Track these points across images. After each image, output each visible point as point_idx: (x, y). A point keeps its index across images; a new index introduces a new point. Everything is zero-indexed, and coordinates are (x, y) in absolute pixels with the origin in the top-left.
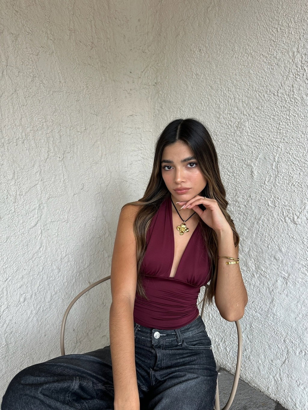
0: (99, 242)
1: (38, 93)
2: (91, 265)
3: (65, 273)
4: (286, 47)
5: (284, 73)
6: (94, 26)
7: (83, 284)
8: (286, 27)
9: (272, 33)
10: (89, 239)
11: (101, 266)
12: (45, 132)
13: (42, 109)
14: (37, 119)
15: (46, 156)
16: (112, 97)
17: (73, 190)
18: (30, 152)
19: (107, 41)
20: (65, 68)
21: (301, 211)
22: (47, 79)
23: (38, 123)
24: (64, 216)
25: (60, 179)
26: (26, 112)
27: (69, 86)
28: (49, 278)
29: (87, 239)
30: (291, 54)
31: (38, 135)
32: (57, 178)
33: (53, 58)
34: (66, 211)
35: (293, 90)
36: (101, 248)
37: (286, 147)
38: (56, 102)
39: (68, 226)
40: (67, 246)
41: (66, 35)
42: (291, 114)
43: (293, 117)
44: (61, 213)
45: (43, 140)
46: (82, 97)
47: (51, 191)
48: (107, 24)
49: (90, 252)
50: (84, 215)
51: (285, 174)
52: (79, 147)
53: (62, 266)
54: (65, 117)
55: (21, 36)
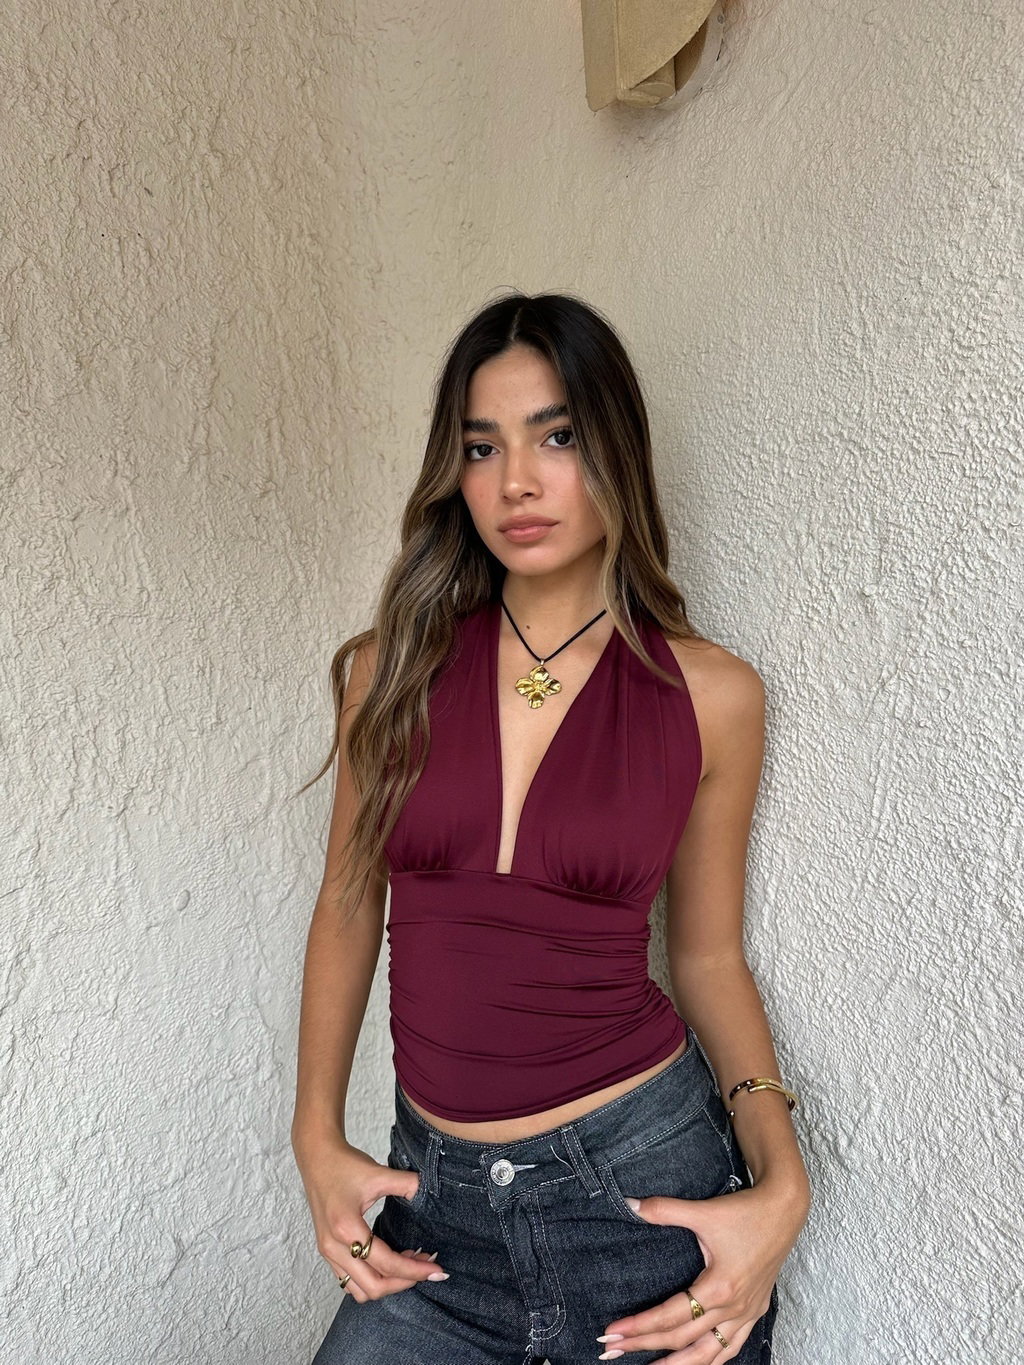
0: (230, 1097)
1: (63, 622)
2: (189, 1176)
3: (86, 1193)
4: (775, 516)
5: (775, 600)
6: (276, 434)
7: (154, 1243)
8: (774, 453)
9: (738, 470)
10: (191, 1081)
11: (230, 1184)
12: (70, 731)
13: (68, 666)
14: (46, 695)
15: (63, 804)
16: (326, 627)
17: (146, 911)
18: (11, 791)
19: (321, 472)
20: (165, 551)
21: (859, 1120)
22: (98, 582)
23: (50, 705)
24: (102, 997)
25: (105, 873)
26: (14, 674)
27: (173, 599)
28: (19, 1207)
29: (181, 1080)
30: (790, 539)
31: (45, 740)
32: (94, 871)
33: (127, 525)
34: (114, 980)
35: (802, 658)
36: (237, 1121)
37: (796, 855)
38: (119, 645)
39: (115, 1030)
40: (103, 1100)
41: (178, 463)
42: (804, 739)
43: (810, 750)
44: (95, 986)
45: (60, 756)
46: (216, 629)
47: (68, 913)
48: (323, 425)
49: (190, 1130)
50: (177, 997)
51: (800, 957)
52: (187, 775)
53: (74, 1169)
54: (147, 689)
55: (28, 472)
